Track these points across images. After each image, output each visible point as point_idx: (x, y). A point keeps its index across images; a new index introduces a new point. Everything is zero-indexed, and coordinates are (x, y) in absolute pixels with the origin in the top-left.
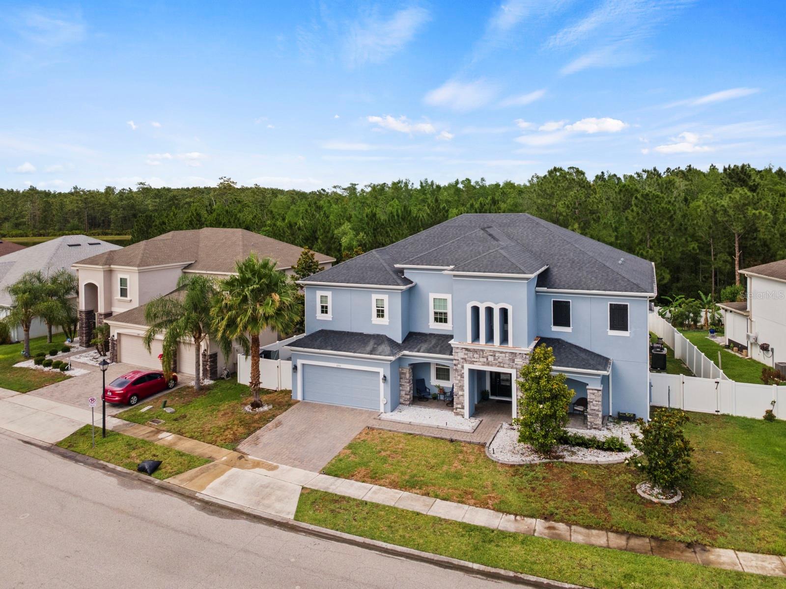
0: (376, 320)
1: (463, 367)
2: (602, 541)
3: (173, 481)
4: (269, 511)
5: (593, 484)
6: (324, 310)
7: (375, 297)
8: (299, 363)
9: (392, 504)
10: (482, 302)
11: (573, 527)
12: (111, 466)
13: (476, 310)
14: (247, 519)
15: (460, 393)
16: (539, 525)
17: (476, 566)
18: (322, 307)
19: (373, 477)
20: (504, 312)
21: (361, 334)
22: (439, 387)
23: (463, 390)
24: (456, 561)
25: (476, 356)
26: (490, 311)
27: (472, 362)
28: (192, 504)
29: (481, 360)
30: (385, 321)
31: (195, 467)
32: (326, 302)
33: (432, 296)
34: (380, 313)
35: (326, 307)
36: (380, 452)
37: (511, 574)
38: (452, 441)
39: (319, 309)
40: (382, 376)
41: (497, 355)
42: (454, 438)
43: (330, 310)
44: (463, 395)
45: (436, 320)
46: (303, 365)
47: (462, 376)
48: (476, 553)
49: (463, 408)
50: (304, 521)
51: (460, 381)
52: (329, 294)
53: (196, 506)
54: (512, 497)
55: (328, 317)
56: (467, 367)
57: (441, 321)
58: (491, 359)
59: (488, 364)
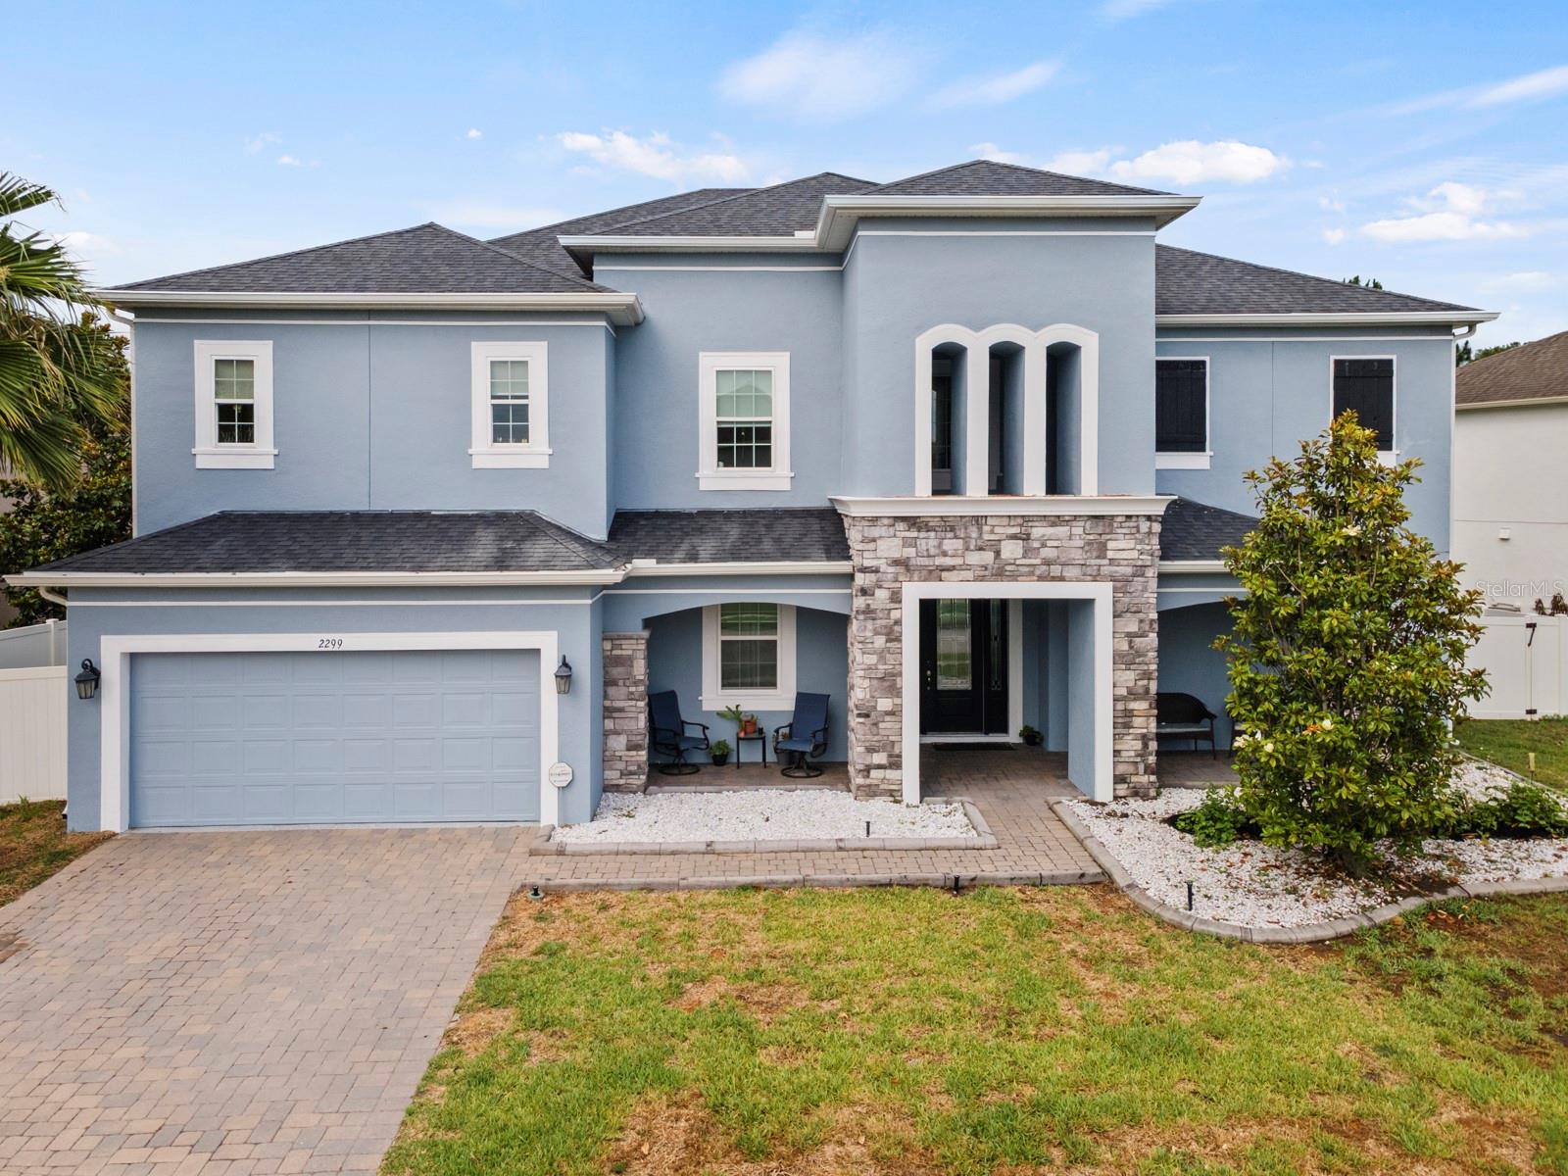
0: (485, 451)
1: (896, 598)
6: (236, 423)
7: (484, 353)
8: (111, 652)
10: (978, 326)
13: (948, 362)
15: (885, 704)
18: (225, 412)
20: (1061, 360)
21: (421, 516)
22: (735, 715)
23: (894, 691)
25: (950, 545)
26: (1005, 359)
27: (936, 573)
29: (974, 558)
30: (534, 452)
32: (248, 388)
33: (710, 363)
34: (510, 422)
35: (247, 412)
38: (957, 887)
39: (207, 422)
40: (549, 665)
41: (1038, 531)
42: (966, 872)
43: (263, 422)
44: (895, 713)
45: (725, 457)
46: (134, 659)
47: (893, 636)
49: (895, 763)
51: (882, 654)
52: (259, 351)
55: (259, 453)
56: (915, 592)
57: (744, 460)
58: (1011, 550)
59: (1000, 574)
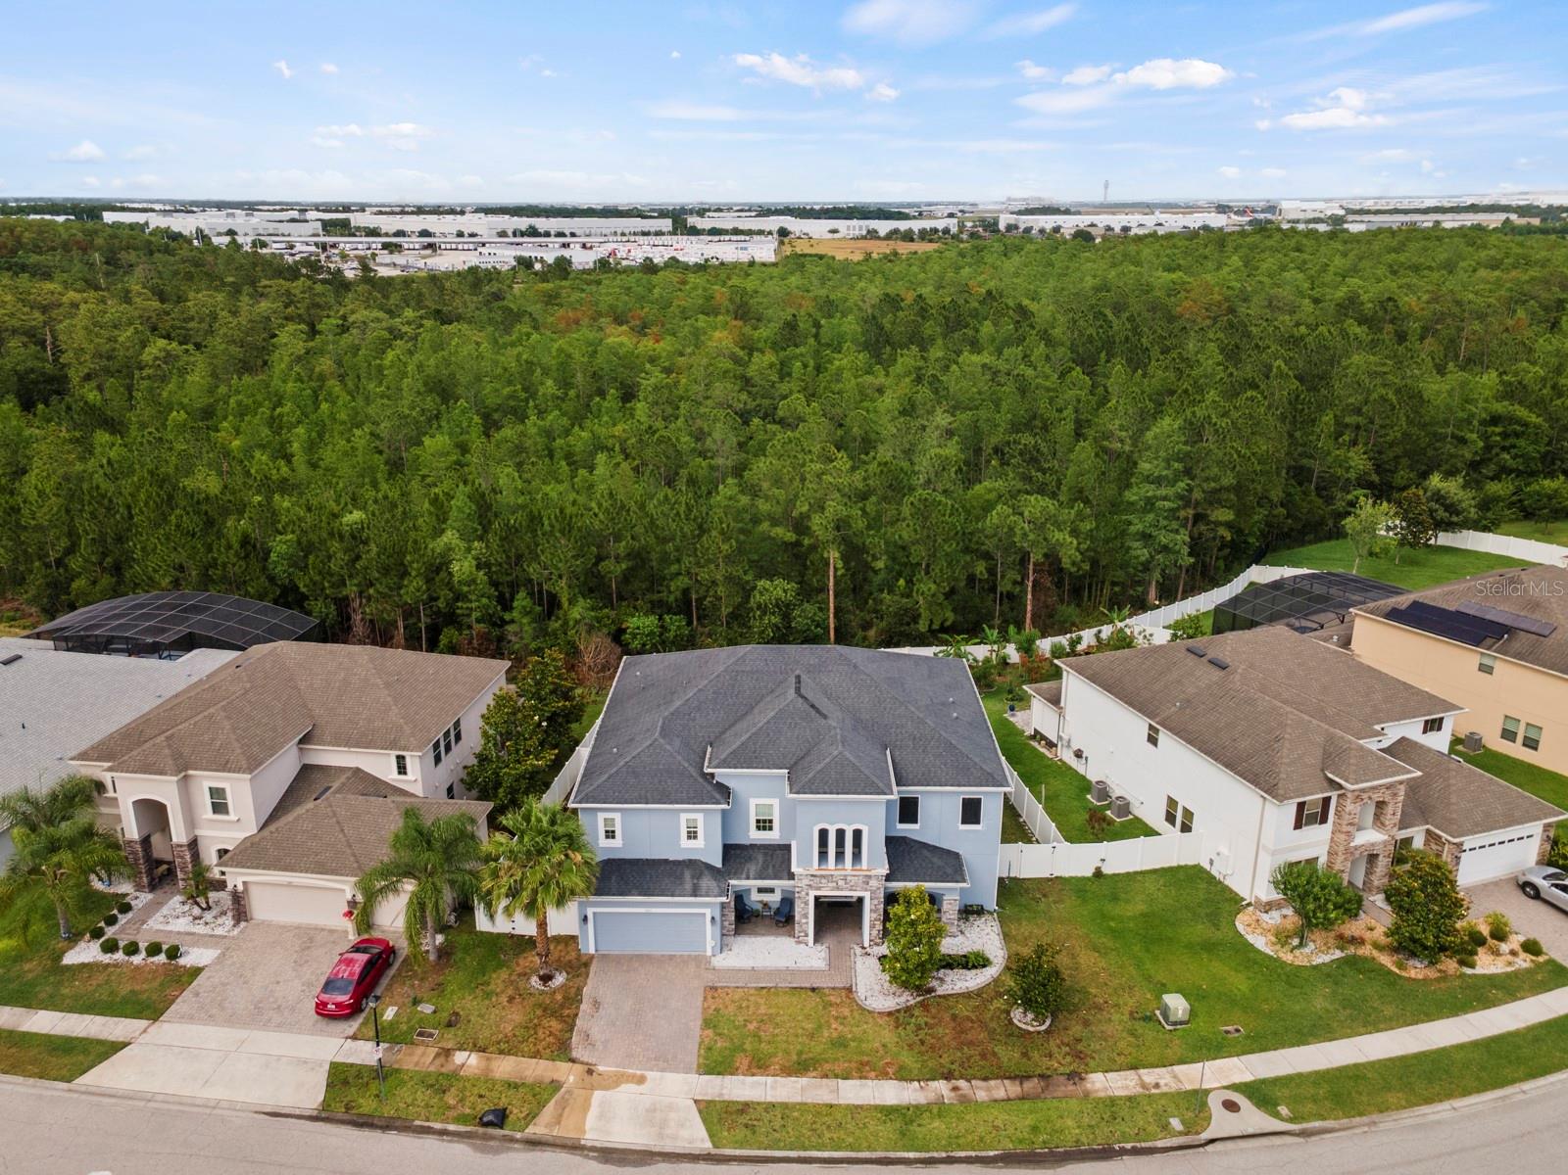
0: (685, 843)
1: (807, 894)
2: (1001, 1094)
3: (535, 1130)
4: (680, 1143)
5: (972, 1021)
6: (610, 834)
7: (684, 817)
8: (590, 912)
9: (798, 1099)
10: (832, 824)
11: (973, 1082)
12: (438, 1126)
13: (823, 834)
14: (664, 1161)
15: (804, 921)
16: (941, 1087)
17: (911, 1155)
18: (607, 832)
19: (759, 1065)
20: (857, 834)
21: (666, 861)
22: (761, 902)
23: (807, 917)
24: (892, 1155)
25: (823, 881)
26: (841, 834)
27: (819, 889)
28: (587, 1156)
29: (830, 885)
30: (699, 843)
31: (547, 1101)
32: (614, 826)
33: (753, 802)
34: (692, 835)
35: (613, 832)
36: (745, 1026)
37: (944, 1155)
38: (813, 990)
39: (602, 834)
40: (708, 918)
41: (849, 878)
42: (815, 986)
43: (618, 834)
44: (807, 923)
45: (758, 828)
46: (594, 914)
47: (806, 903)
48: (905, 1138)
49: (807, 935)
50: (724, 1147)
51: (803, 909)
52: (617, 816)
53: (594, 1158)
54: (908, 1059)
55: (617, 842)
56: (813, 893)
57: (764, 829)
58: (841, 883)
59: (838, 889)
